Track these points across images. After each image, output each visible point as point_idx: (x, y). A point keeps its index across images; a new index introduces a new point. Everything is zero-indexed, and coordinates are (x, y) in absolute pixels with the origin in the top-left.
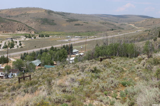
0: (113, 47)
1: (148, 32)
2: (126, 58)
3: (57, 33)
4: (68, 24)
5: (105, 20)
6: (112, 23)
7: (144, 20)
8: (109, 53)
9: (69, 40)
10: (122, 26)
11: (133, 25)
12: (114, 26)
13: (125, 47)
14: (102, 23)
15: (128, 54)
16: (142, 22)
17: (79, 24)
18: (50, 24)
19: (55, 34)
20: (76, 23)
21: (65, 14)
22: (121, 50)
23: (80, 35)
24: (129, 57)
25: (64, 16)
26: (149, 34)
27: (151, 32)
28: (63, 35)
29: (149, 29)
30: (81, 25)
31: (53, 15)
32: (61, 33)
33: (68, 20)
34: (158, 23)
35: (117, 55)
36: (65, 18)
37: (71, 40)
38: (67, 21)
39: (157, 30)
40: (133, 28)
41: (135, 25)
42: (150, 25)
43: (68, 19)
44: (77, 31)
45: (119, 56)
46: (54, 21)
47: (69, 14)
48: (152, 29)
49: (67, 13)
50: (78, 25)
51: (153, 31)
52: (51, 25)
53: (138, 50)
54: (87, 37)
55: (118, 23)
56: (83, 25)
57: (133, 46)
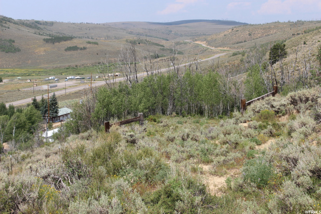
0: (156, 87)
1: (240, 56)
2: (197, 117)
3: (23, 71)
4: (49, 47)
5: (138, 35)
6: (155, 42)
7: (228, 30)
8: (141, 107)
9: (51, 87)
10: (178, 46)
11: (204, 44)
12: (160, 47)
13: (192, 84)
14: (131, 42)
15: (201, 107)
16: (223, 34)
17: (76, 46)
18: (3, 51)
19: (18, 75)
20: (69, 44)
21: (41, 24)
22: (181, 94)
23: (79, 73)
24: (206, 114)
25: (38, 28)
26: (242, 61)
27: (248, 57)
28: (39, 74)
29: (241, 50)
30: (81, 49)
31: (10, 27)
32: (33, 70)
33: (49, 38)
34: (259, 35)
35: (168, 113)
36: (41, 35)
37: (56, 86)
38: (47, 41)
39: (260, 49)
40: (204, 51)
41: (209, 43)
42: (243, 40)
43: (50, 35)
44: (73, 64)
45: (174, 114)
46: (14, 42)
47: (52, 24)
48: (248, 50)
49: (46, 23)
50: (74, 50)
51: (251, 53)
52: (6, 52)
53: (233, 90)
54: (97, 77)
55: (168, 40)
56: (85, 48)
57: (216, 81)
